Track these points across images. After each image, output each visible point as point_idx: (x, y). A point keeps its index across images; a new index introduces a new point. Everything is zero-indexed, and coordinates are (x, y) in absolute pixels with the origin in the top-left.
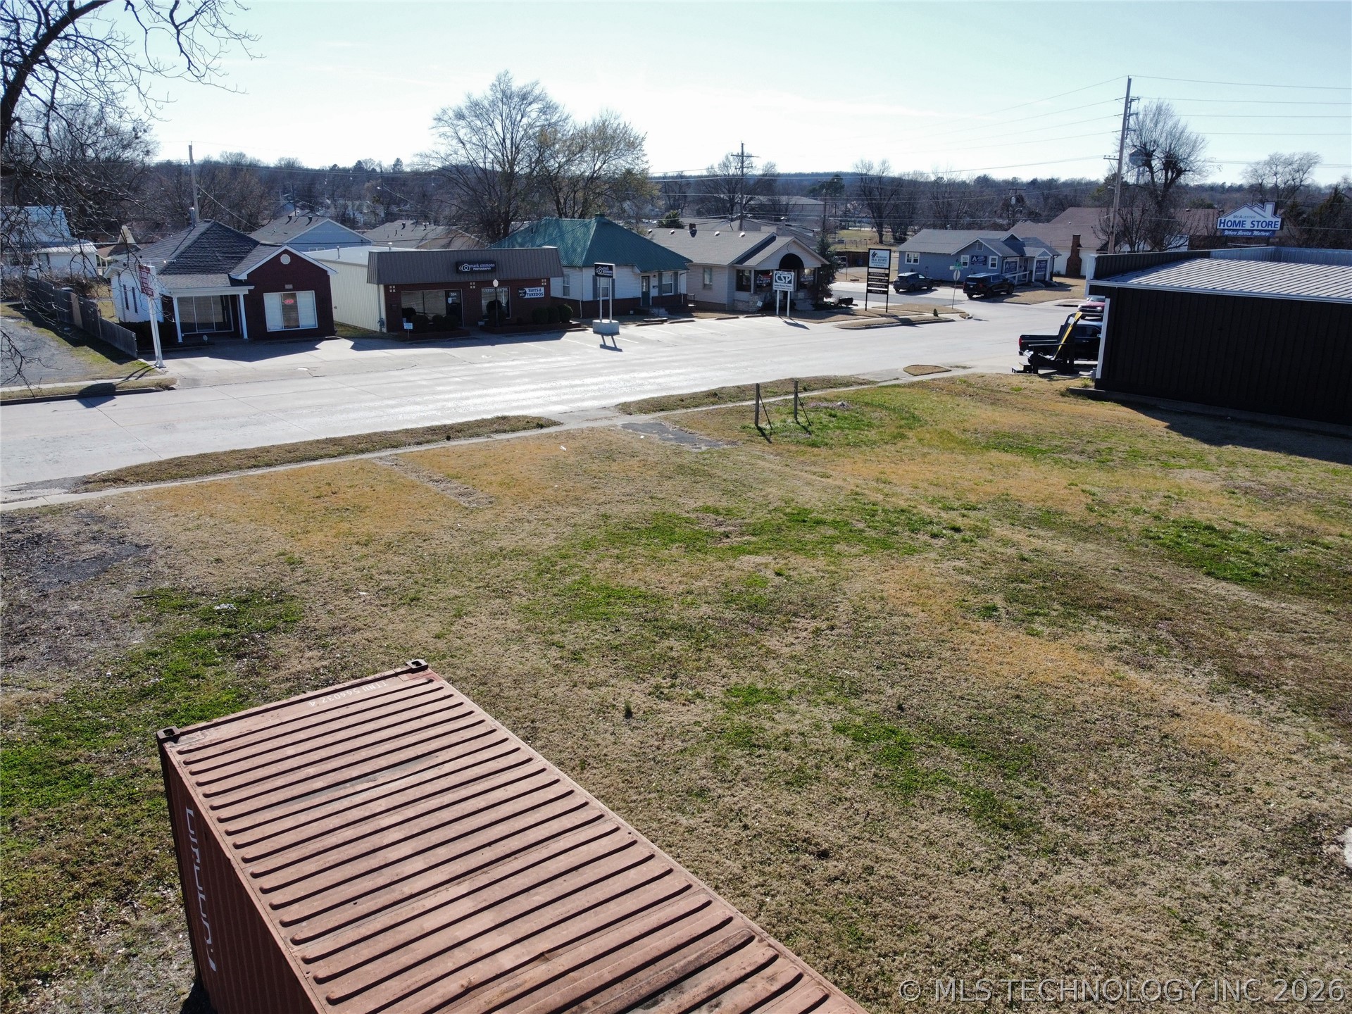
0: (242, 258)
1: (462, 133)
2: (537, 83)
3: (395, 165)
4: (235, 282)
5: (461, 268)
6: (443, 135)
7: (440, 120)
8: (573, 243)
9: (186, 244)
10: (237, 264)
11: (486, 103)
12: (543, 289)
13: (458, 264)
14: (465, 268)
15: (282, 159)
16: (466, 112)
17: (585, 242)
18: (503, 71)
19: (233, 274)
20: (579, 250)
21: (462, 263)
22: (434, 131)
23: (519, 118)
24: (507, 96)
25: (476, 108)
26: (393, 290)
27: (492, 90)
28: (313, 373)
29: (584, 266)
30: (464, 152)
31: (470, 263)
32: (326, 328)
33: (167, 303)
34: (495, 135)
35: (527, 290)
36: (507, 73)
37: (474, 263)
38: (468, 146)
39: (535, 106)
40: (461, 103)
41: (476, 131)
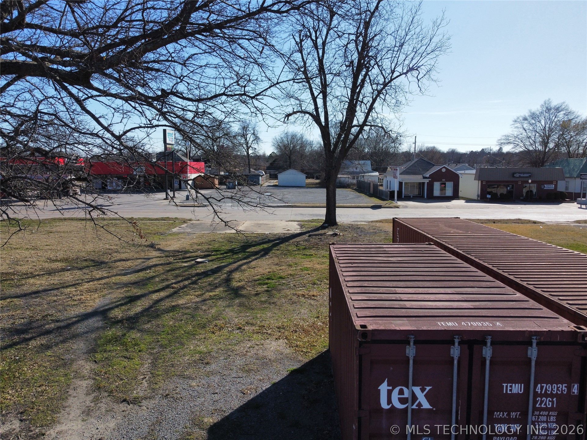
0: (428, 170)
1: (525, 126)
2: (564, 103)
3: (499, 150)
4: (424, 178)
5: (515, 175)
6: (517, 127)
7: (516, 121)
8: (573, 167)
9: (410, 165)
10: (426, 172)
11: (538, 113)
12: (553, 185)
13: (514, 174)
14: (517, 175)
15: (450, 149)
16: (528, 118)
17: (580, 166)
18: (547, 99)
19: (425, 175)
20: (576, 170)
21: (515, 173)
22: (513, 126)
23: (554, 118)
24: (548, 110)
25: (534, 116)
26: (484, 183)
27: (541, 107)
28: (447, 207)
29: (577, 177)
30: (525, 134)
31: (519, 173)
32: (456, 196)
33: (401, 184)
34: (541, 126)
35: (546, 186)
36: (549, 99)
37: (521, 173)
38: (528, 131)
39: (562, 113)
40: (527, 114)
41: (531, 124)
